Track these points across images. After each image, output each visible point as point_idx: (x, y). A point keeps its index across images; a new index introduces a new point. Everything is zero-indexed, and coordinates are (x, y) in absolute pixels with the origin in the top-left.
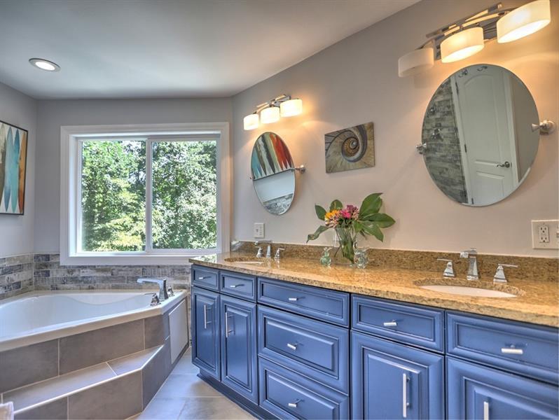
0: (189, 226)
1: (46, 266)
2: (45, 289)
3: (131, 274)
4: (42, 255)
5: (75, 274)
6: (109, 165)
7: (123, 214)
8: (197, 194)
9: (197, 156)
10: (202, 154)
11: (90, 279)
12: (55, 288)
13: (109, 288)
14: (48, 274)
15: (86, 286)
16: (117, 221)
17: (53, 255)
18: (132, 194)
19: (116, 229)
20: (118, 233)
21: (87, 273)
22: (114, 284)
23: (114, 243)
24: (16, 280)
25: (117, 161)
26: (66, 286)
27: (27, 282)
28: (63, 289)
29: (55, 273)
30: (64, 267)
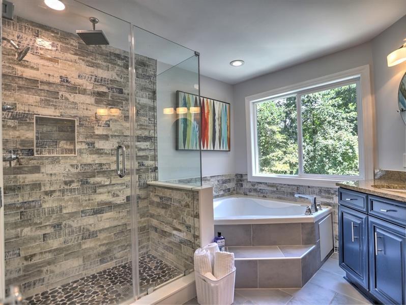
0: (325, 157)
1: (241, 181)
2: (241, 194)
3: (289, 190)
4: (239, 174)
5: (256, 187)
6: (267, 117)
7: (277, 150)
8: (331, 131)
9: (330, 101)
10: (335, 98)
11: (264, 191)
12: (246, 194)
13: (275, 198)
14: (242, 185)
15: (262, 195)
16: (274, 154)
17: (244, 175)
18: (282, 135)
19: (273, 160)
20: (274, 162)
21: (262, 187)
22: (278, 196)
23: (272, 169)
24: (228, 187)
25: (272, 114)
26: (251, 193)
27: (233, 189)
28: (250, 195)
29: (245, 185)
30: (250, 182)
